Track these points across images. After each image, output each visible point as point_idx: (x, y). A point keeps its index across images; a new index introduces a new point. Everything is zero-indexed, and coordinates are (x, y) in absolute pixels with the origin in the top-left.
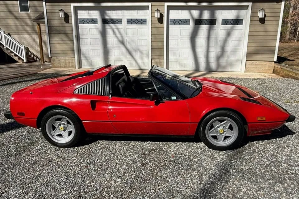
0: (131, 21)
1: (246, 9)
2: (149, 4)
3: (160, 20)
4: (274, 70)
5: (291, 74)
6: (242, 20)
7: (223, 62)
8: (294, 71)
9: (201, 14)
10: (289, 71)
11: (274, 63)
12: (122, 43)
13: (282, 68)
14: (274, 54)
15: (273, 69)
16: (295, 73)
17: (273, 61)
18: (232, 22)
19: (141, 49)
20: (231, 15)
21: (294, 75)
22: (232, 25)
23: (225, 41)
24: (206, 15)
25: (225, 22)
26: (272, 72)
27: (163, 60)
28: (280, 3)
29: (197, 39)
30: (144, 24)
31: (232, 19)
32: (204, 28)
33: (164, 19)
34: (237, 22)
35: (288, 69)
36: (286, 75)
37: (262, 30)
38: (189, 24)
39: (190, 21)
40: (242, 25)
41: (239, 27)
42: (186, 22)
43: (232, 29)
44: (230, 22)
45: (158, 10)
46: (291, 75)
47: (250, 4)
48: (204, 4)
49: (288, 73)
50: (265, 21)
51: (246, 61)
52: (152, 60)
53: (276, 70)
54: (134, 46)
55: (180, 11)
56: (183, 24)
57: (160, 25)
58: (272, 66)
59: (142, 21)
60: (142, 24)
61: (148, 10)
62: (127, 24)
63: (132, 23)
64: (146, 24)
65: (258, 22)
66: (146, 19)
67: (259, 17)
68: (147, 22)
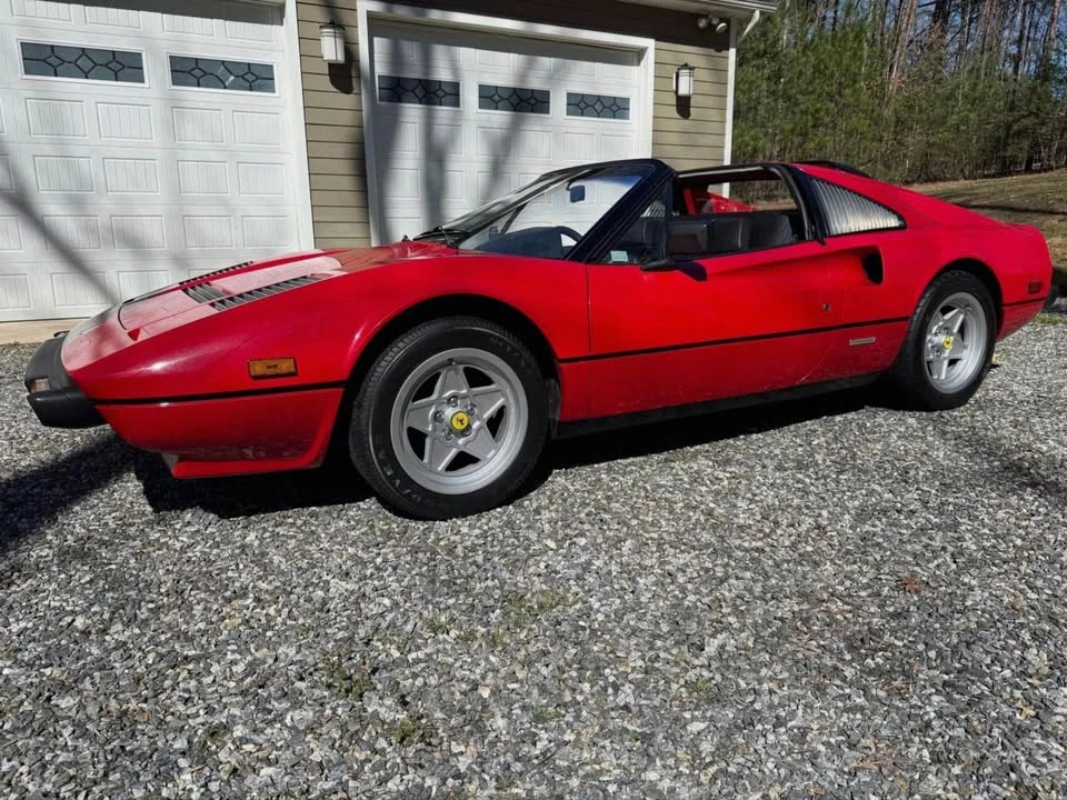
0: (189, 71)
1: (636, 60)
3: (341, 75)
6: (627, 100)
18: (599, 107)
22: (599, 116)
28: (724, 53)
30: (259, 89)
31: (599, 96)
33: (359, 72)
34: (614, 107)
38: (458, 104)
39: (458, 89)
40: (627, 118)
41: (619, 125)
42: (442, 93)
43: (602, 132)
44: (593, 106)
47: (648, 43)
50: (692, 110)
56: (435, 103)
59: (249, 72)
60: (251, 89)
61: (282, 24)
62: (174, 84)
63: (198, 79)
64: (274, 92)
65: (673, 112)
66: (272, 66)
67: (677, 92)
68: (276, 81)
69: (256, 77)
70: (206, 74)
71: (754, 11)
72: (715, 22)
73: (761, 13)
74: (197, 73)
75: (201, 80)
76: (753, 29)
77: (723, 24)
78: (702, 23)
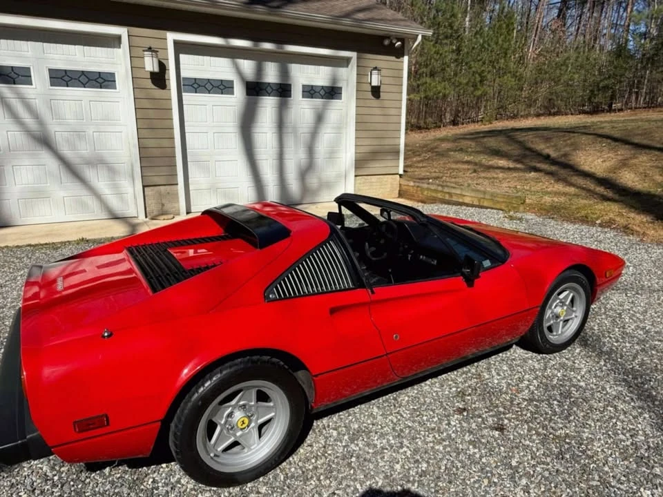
0: (61, 78)
1: (346, 64)
2: (121, 31)
3: (159, 78)
4: (399, 191)
5: (439, 196)
6: (341, 88)
7: (313, 181)
8: (446, 190)
9: (259, 71)
10: (436, 191)
11: (398, 176)
12: (44, 141)
13: (418, 187)
14: (399, 159)
15: (398, 189)
16: (448, 193)
17: (397, 174)
18: (322, 92)
19: (109, 159)
20: (319, 76)
21: (447, 197)
22: (322, 98)
23: (314, 134)
24: (271, 74)
25: (310, 92)
26: (397, 195)
27: (176, 186)
28: (401, 59)
29: (255, 131)
30: (106, 87)
31: (322, 87)
32: (268, 104)
33: (169, 76)
34: (332, 92)
35: (433, 187)
36: (428, 199)
37: (377, 111)
38: (233, 93)
39: (233, 84)
40: (341, 99)
41: (335, 103)
42: (223, 87)
43: (325, 108)
44: (319, 92)
45: (150, 49)
46: (441, 197)
47: (353, 55)
48: (268, 46)
49: (434, 195)
50: (381, 94)
51: (356, 176)
52: (146, 189)
53: (406, 191)
54: (85, 150)
55: (207, 58)
56: (218, 93)
57: (158, 93)
58: (395, 183)
59: (100, 77)
60: (101, 88)
61: (120, 47)
62: (51, 86)
63: (67, 82)
64: (116, 89)
65: (369, 95)
66: (114, 74)
67: (371, 83)
68: (117, 82)
69: (103, 80)
70: (72, 79)
71: (417, 35)
72: (394, 41)
73: (422, 36)
74: (66, 78)
75: (69, 83)
76: (418, 45)
77: (399, 43)
78: (386, 42)
